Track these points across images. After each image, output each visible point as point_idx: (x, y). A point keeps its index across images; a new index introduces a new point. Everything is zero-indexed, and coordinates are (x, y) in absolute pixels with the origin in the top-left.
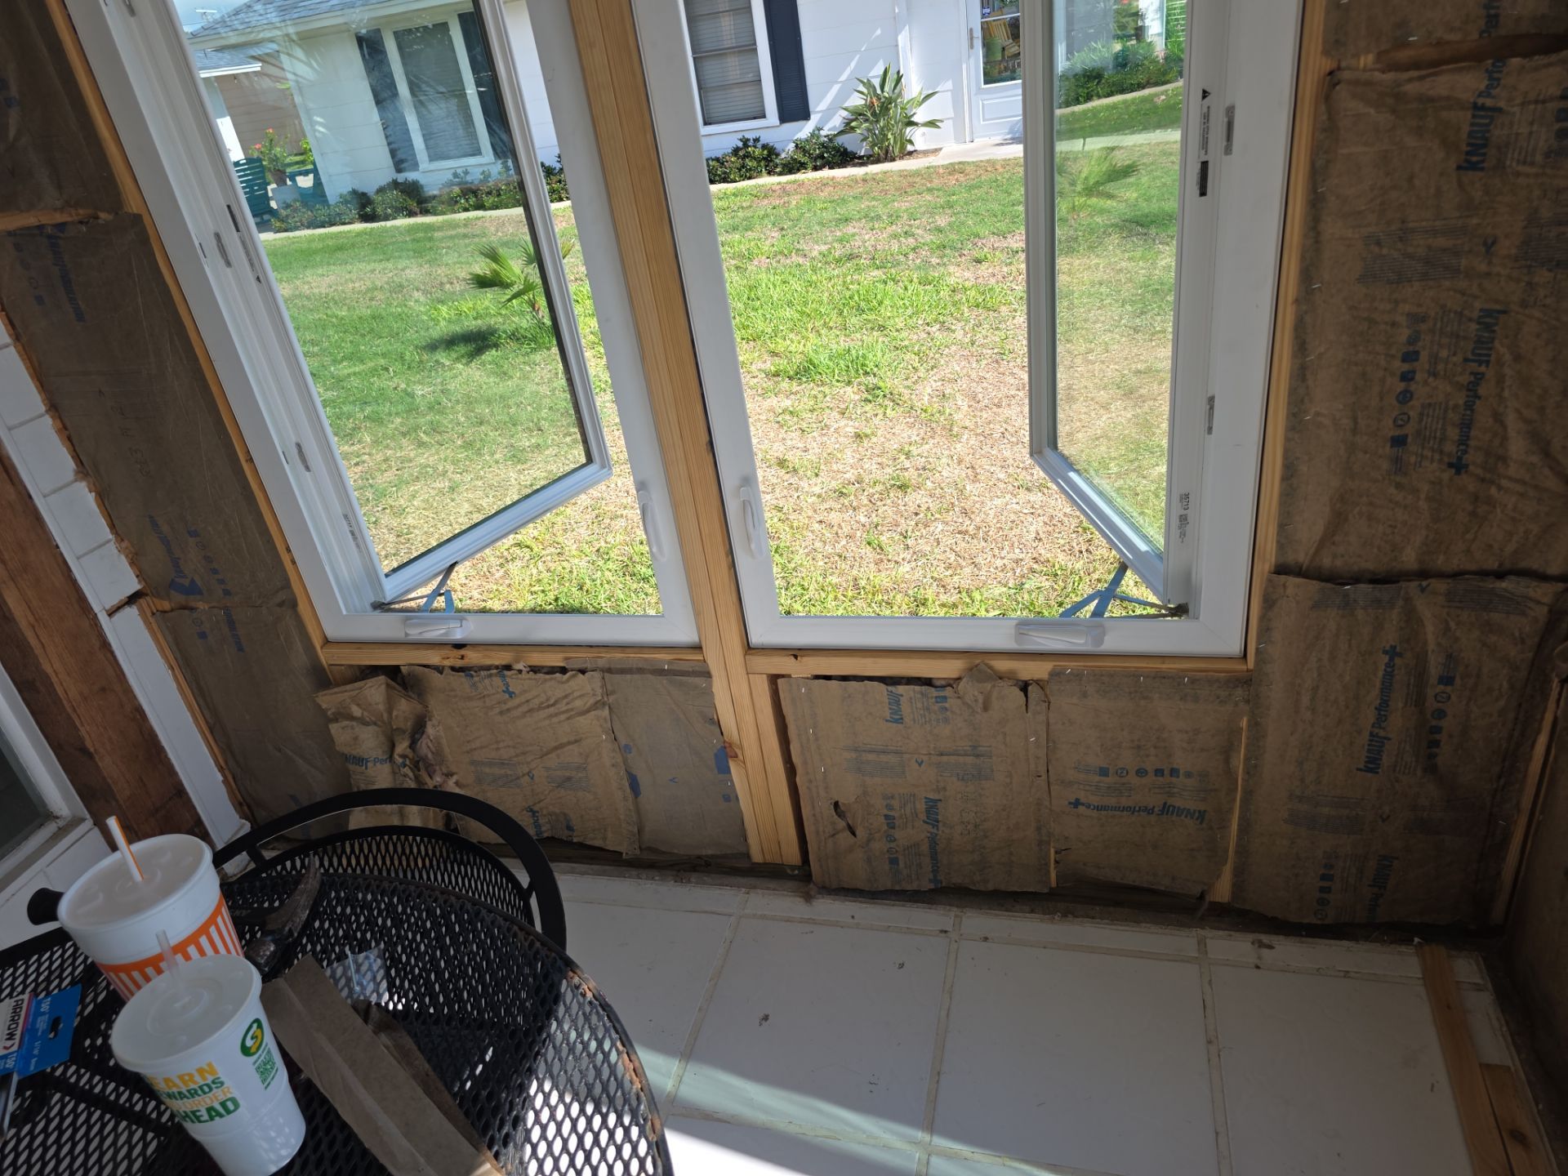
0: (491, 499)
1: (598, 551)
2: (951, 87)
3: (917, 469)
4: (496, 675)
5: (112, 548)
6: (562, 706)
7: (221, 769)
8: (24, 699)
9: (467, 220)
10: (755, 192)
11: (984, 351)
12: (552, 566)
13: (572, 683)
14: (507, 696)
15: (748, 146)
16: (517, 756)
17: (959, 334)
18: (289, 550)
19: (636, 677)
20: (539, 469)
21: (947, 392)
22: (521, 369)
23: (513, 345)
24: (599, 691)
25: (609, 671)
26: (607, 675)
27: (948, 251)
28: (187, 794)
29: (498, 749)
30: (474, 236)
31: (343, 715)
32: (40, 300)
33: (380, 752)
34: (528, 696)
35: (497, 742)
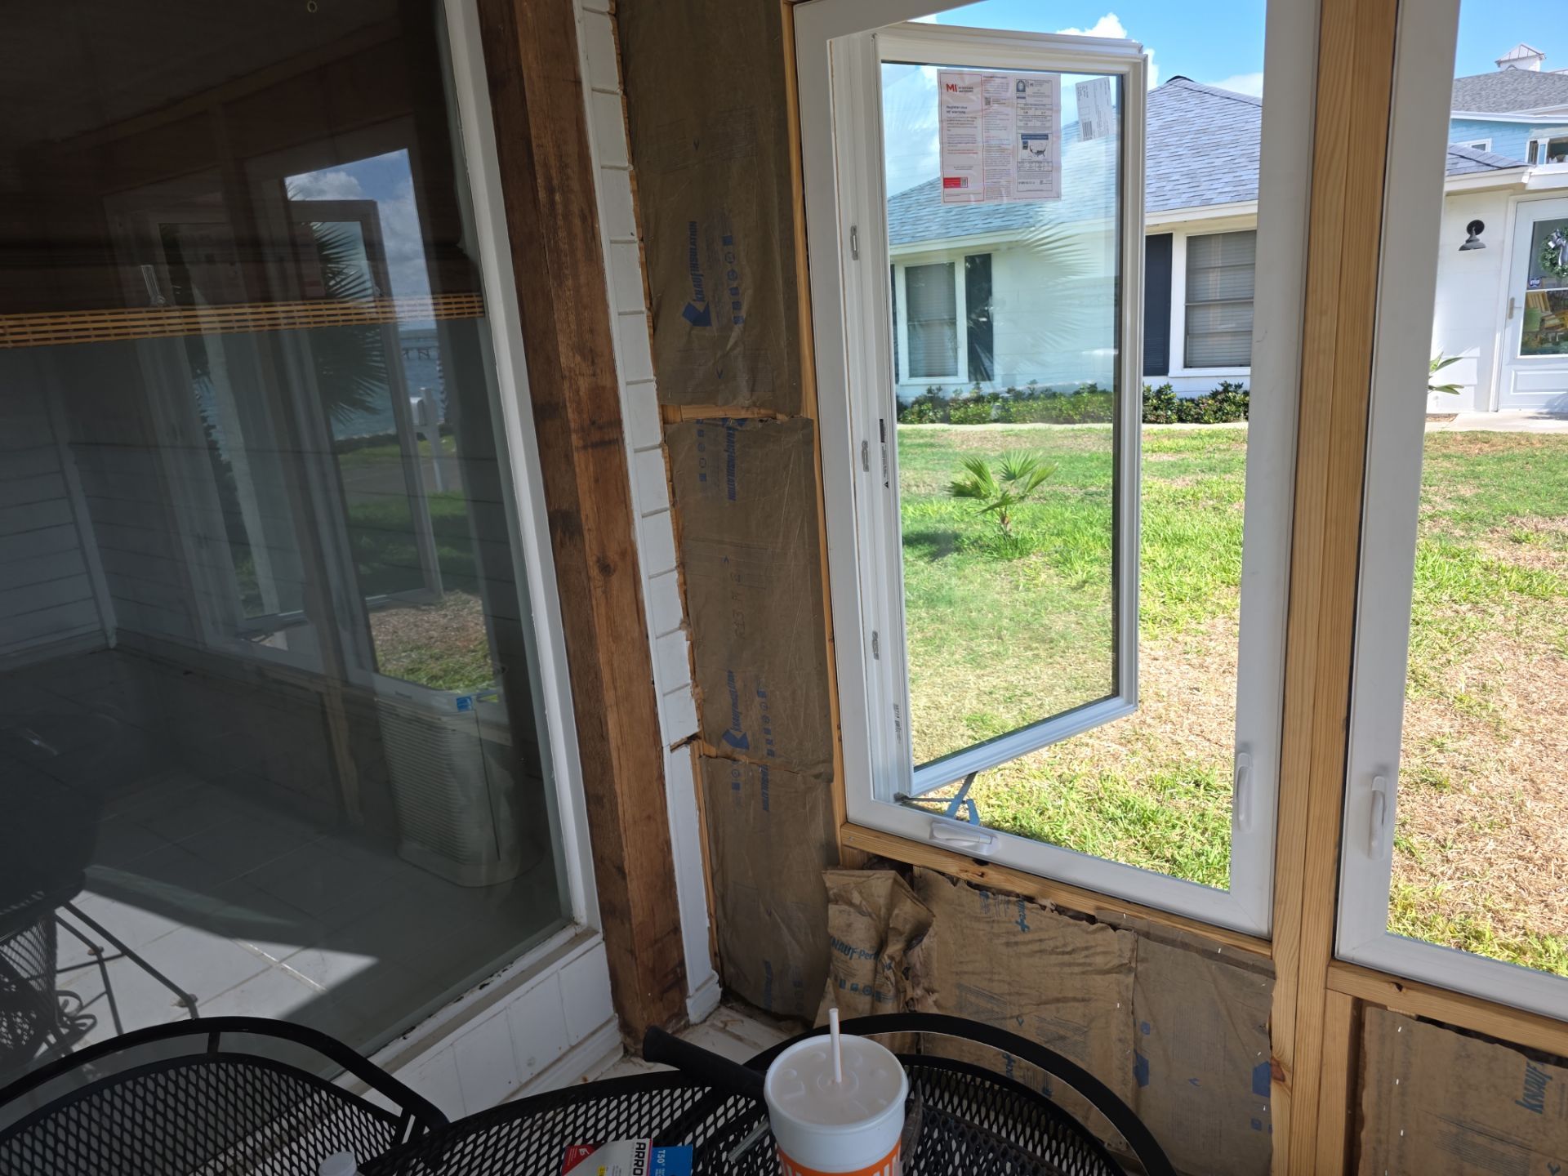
0: (950, 699)
1: (1060, 776)
2: (1478, 355)
3: (1454, 767)
4: (1015, 903)
5: (688, 691)
6: (1079, 958)
7: (710, 915)
8: (588, 810)
9: (935, 431)
10: (1233, 436)
11: (1536, 645)
12: (1010, 781)
13: (1099, 936)
14: (1019, 928)
15: (1228, 392)
16: (1010, 994)
17: (1499, 619)
18: (839, 728)
19: (1179, 951)
20: (998, 677)
21: (1490, 683)
22: (982, 576)
23: (974, 551)
24: (1128, 954)
25: (1147, 935)
26: (1142, 939)
27: (1476, 525)
28: (681, 932)
29: (991, 980)
30: (941, 446)
31: (842, 898)
32: (703, 477)
33: (868, 946)
34: (1043, 935)
35: (992, 973)
